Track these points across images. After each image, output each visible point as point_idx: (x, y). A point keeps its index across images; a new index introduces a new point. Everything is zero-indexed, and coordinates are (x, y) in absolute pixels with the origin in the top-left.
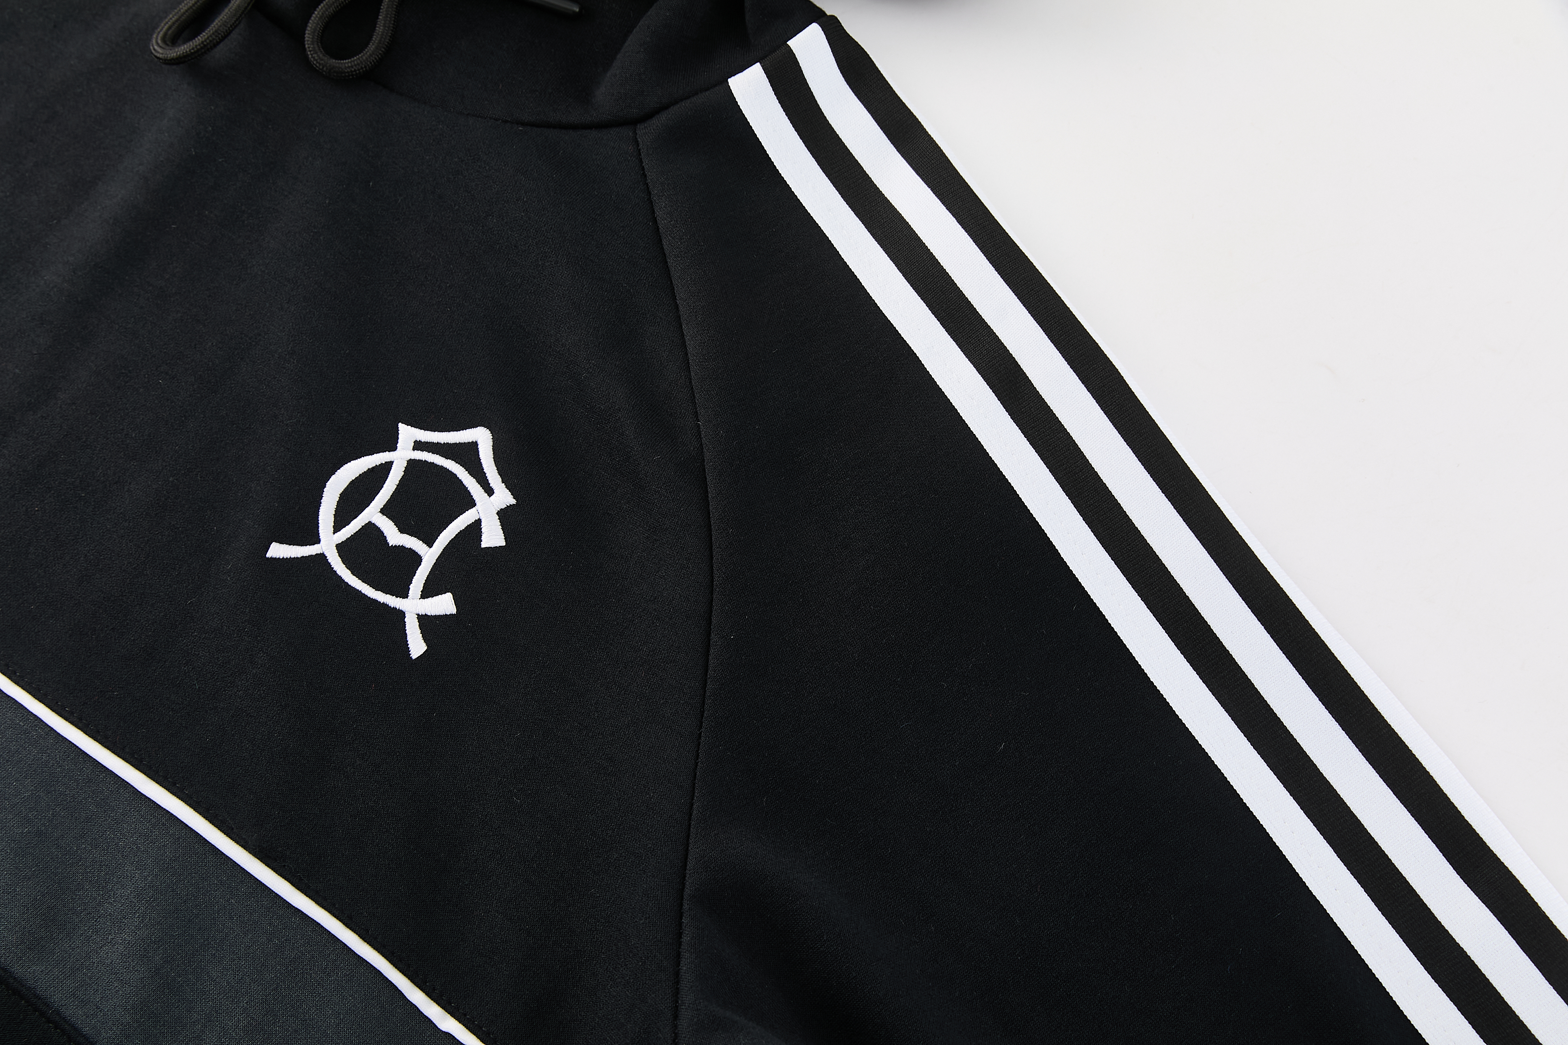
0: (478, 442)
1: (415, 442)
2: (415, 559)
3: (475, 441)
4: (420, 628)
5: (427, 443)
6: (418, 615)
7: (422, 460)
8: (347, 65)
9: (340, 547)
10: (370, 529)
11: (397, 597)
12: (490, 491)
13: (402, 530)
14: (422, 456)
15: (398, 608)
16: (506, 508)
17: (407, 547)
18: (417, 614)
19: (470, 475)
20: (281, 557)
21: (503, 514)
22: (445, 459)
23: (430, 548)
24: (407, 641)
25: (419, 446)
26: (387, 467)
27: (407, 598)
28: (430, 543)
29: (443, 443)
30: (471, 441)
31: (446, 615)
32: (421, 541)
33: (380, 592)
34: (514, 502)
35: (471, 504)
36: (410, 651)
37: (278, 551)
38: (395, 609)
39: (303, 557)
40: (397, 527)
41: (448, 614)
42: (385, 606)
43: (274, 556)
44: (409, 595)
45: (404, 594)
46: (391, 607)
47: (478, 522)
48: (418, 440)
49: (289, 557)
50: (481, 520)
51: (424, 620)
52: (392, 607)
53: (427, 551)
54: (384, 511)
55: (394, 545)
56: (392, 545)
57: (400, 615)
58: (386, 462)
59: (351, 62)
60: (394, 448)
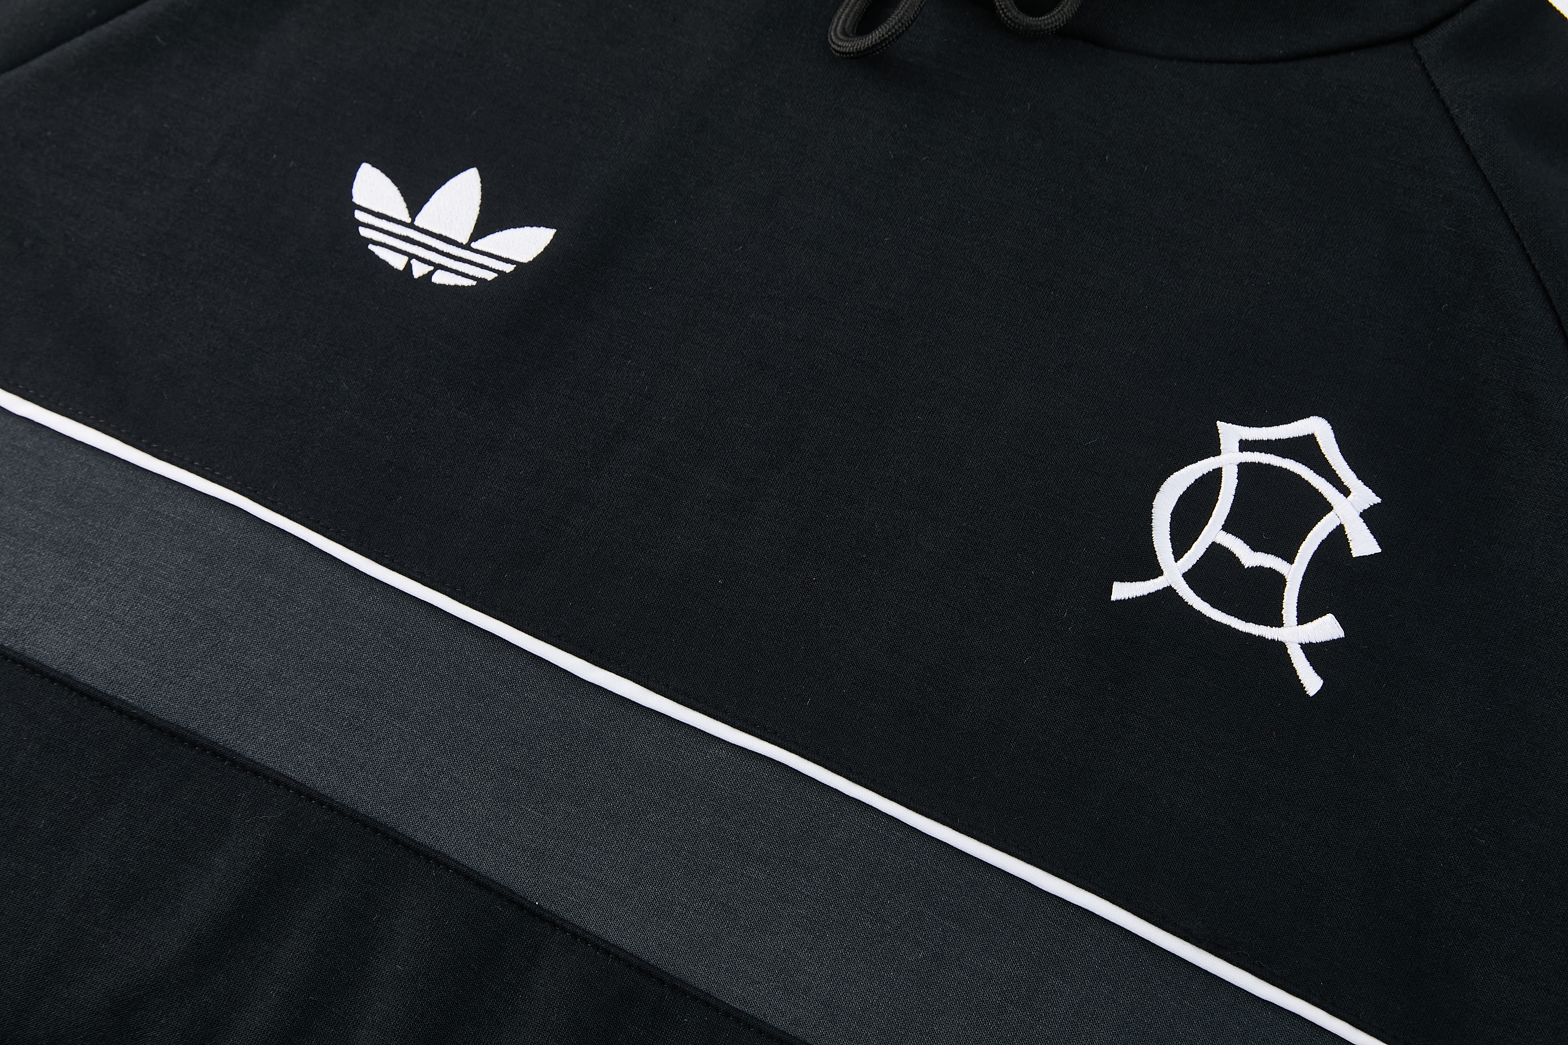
0: (1315, 435)
1: (1241, 442)
2: (1279, 581)
3: (1311, 434)
4: (1307, 659)
5: (1255, 441)
6: (1301, 644)
7: (1255, 463)
8: (1046, 22)
9: (1188, 577)
10: (1215, 549)
11: (1272, 627)
12: (1345, 491)
13: (1255, 549)
14: (1255, 459)
15: (1276, 640)
16: (1369, 508)
17: (1265, 567)
18: (1299, 644)
19: (1317, 474)
20: (1127, 598)
21: (1367, 516)
22: (1282, 458)
23: (1291, 564)
24: (1298, 677)
25: (1245, 446)
26: (1214, 478)
27: (1283, 626)
28: (1290, 558)
29: (1274, 439)
30: (1306, 435)
31: (1334, 640)
32: (1280, 558)
33: (1251, 624)
34: (1378, 500)
35: (1327, 508)
36: (1305, 688)
37: (1122, 591)
38: (1273, 641)
39: (1150, 593)
40: (1248, 545)
41: (1336, 638)
42: (1261, 639)
43: (1119, 598)
44: (1284, 622)
45: (1277, 621)
46: (1268, 639)
47: (1340, 529)
48: (1244, 439)
49: (1135, 597)
50: (1343, 525)
51: (1308, 649)
52: (1270, 639)
53: (1289, 569)
54: (1227, 527)
55: (1250, 567)
56: (1248, 567)
57: (1280, 647)
58: (1213, 470)
59: (1050, 18)
60: (1217, 452)
